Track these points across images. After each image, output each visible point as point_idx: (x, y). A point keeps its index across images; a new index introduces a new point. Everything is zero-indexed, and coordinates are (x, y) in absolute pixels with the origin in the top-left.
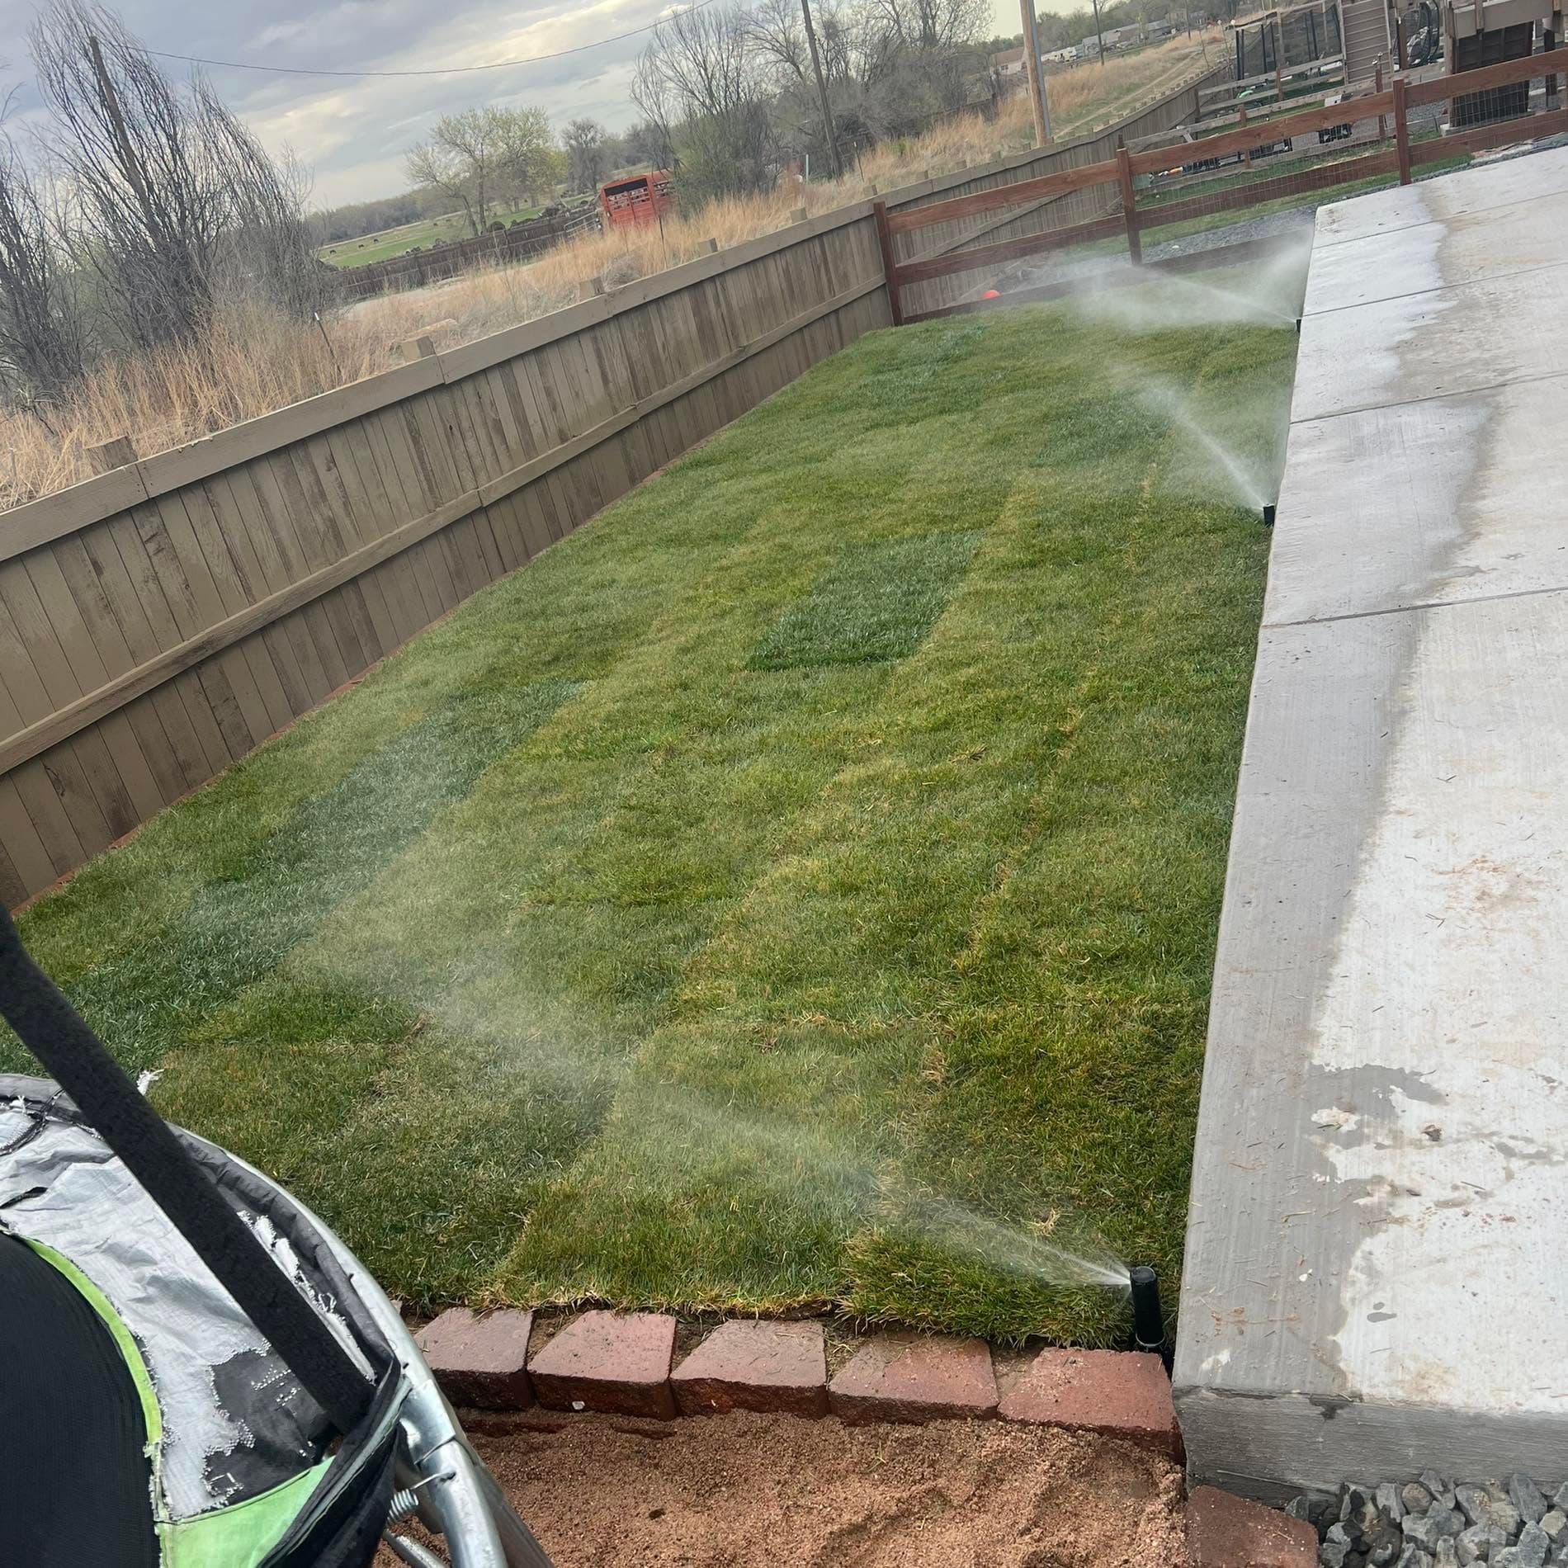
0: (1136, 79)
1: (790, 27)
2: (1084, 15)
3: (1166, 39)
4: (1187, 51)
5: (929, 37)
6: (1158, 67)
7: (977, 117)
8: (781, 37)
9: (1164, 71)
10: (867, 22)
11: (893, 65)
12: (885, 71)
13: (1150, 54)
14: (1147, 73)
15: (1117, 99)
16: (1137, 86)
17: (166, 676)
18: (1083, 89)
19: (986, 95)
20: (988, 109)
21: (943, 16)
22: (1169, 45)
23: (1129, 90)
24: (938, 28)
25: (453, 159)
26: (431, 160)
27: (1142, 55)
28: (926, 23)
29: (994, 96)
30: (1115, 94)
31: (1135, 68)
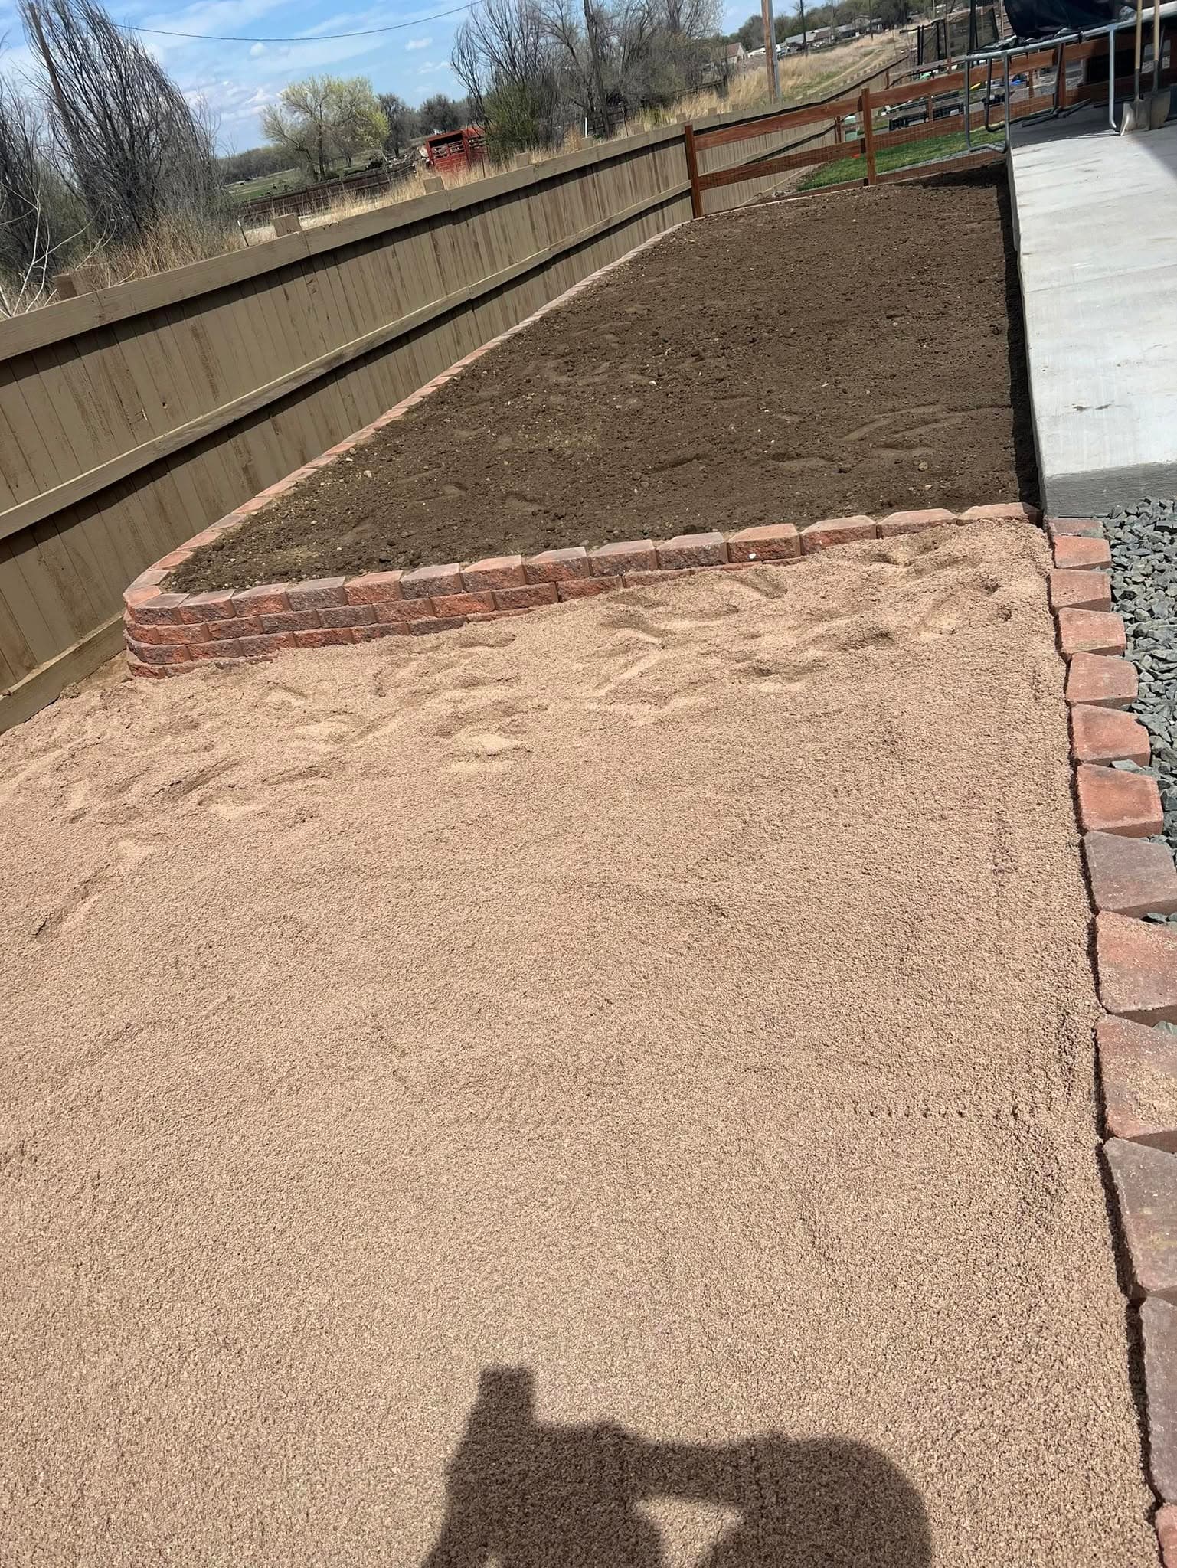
0: (833, 69)
1: (566, 14)
2: (787, 17)
3: (852, 41)
4: (871, 48)
5: (674, 25)
6: (850, 60)
7: (712, 94)
8: (559, 23)
9: (853, 64)
10: (627, 12)
11: (647, 49)
12: (641, 53)
13: (839, 51)
14: (842, 64)
15: (819, 83)
16: (835, 74)
17: (322, 371)
18: (793, 75)
19: (718, 78)
20: (720, 87)
21: (686, 10)
22: (855, 45)
23: (828, 77)
24: (681, 19)
25: (298, 118)
26: (279, 119)
27: (833, 52)
28: (672, 16)
29: (725, 78)
30: (818, 80)
31: (834, 61)
